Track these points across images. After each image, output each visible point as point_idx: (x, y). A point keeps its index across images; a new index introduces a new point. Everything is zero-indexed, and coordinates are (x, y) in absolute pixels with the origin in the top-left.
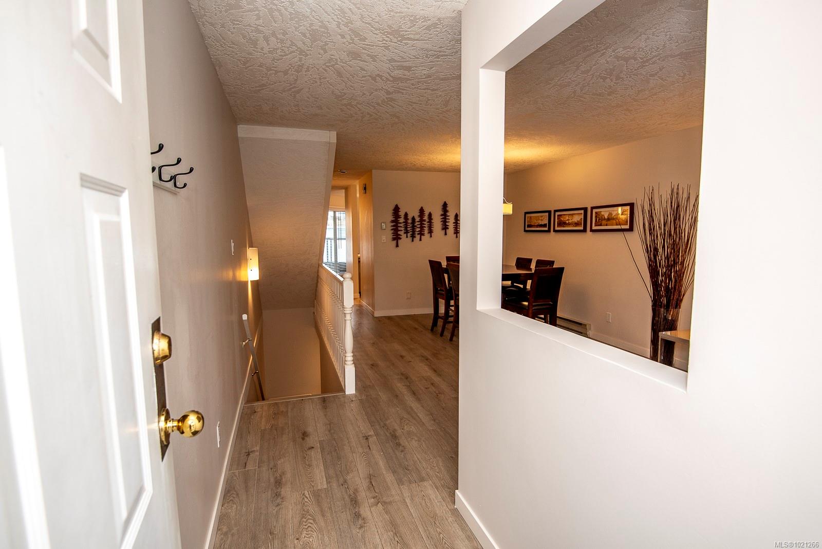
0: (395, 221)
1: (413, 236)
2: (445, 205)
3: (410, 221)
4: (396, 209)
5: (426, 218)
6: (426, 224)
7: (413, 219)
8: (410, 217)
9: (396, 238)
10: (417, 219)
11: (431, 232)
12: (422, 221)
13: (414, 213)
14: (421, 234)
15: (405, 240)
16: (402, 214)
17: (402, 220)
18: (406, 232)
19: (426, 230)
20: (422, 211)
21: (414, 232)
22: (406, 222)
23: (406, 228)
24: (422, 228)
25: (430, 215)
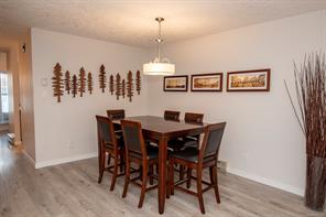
0: (57, 78)
1: (74, 93)
2: (102, 68)
3: (71, 79)
4: (58, 68)
5: (86, 77)
6: (87, 83)
7: (75, 77)
8: (71, 76)
9: (58, 93)
10: (78, 78)
11: (90, 89)
12: (82, 80)
13: (75, 72)
14: (82, 91)
15: (67, 96)
16: (63, 72)
17: (63, 78)
18: (68, 89)
19: (87, 87)
20: (82, 71)
21: (75, 88)
22: (67, 80)
23: (68, 85)
24: (83, 86)
25: (90, 74)
